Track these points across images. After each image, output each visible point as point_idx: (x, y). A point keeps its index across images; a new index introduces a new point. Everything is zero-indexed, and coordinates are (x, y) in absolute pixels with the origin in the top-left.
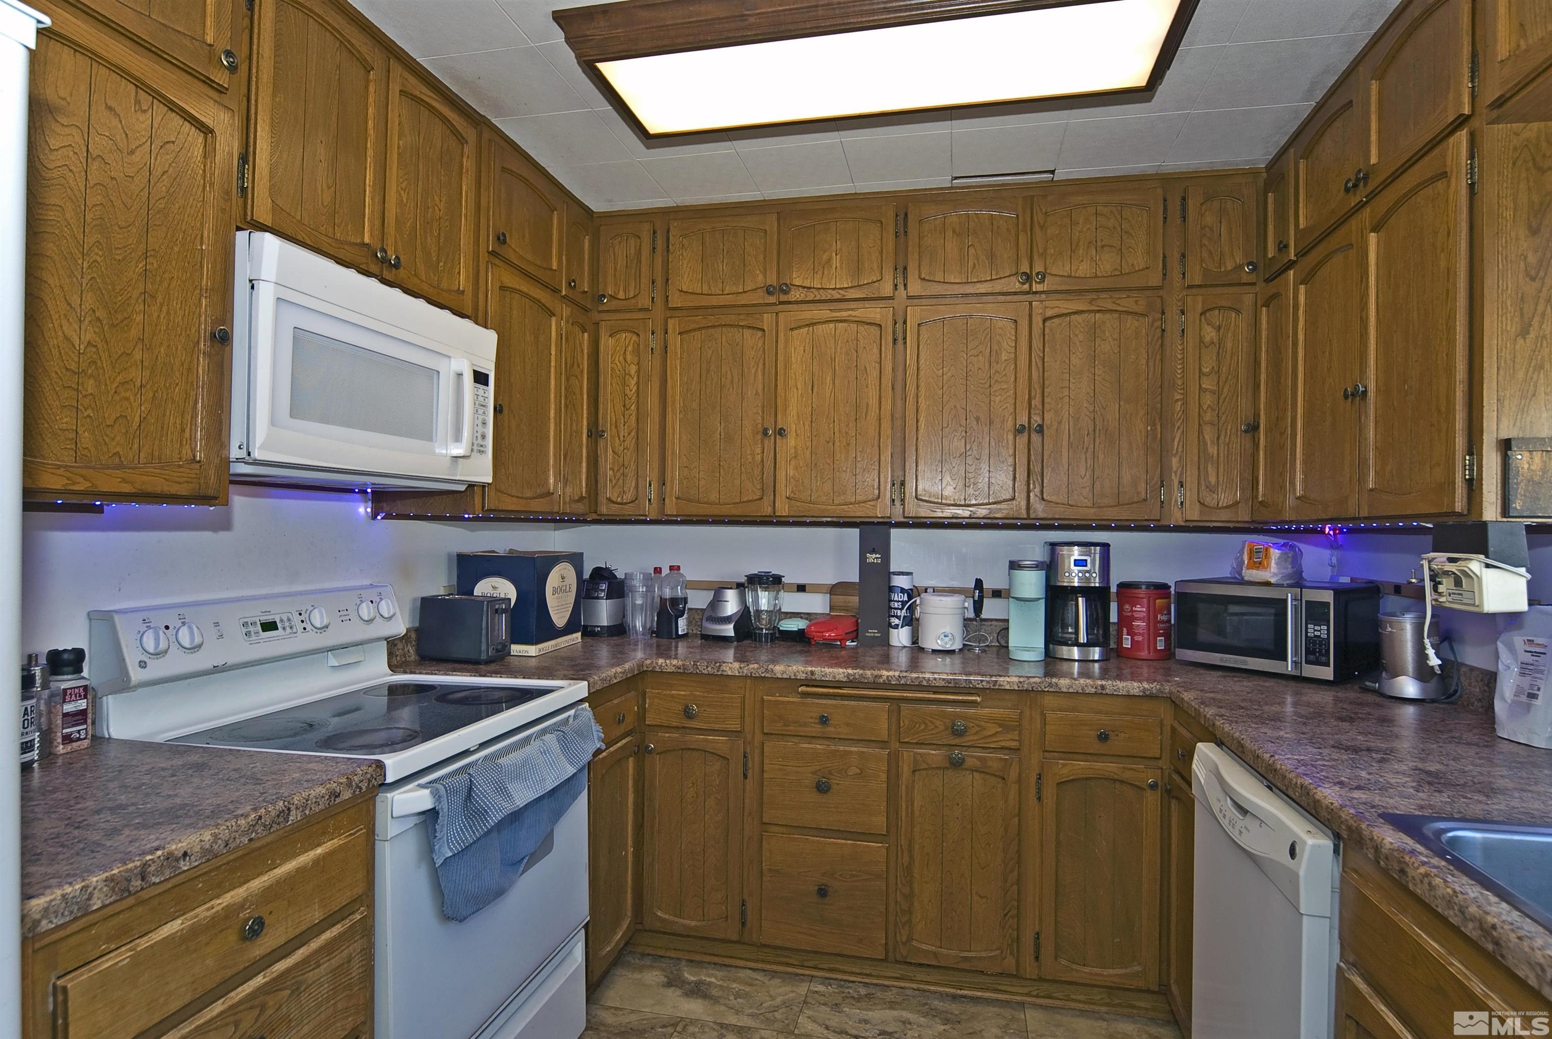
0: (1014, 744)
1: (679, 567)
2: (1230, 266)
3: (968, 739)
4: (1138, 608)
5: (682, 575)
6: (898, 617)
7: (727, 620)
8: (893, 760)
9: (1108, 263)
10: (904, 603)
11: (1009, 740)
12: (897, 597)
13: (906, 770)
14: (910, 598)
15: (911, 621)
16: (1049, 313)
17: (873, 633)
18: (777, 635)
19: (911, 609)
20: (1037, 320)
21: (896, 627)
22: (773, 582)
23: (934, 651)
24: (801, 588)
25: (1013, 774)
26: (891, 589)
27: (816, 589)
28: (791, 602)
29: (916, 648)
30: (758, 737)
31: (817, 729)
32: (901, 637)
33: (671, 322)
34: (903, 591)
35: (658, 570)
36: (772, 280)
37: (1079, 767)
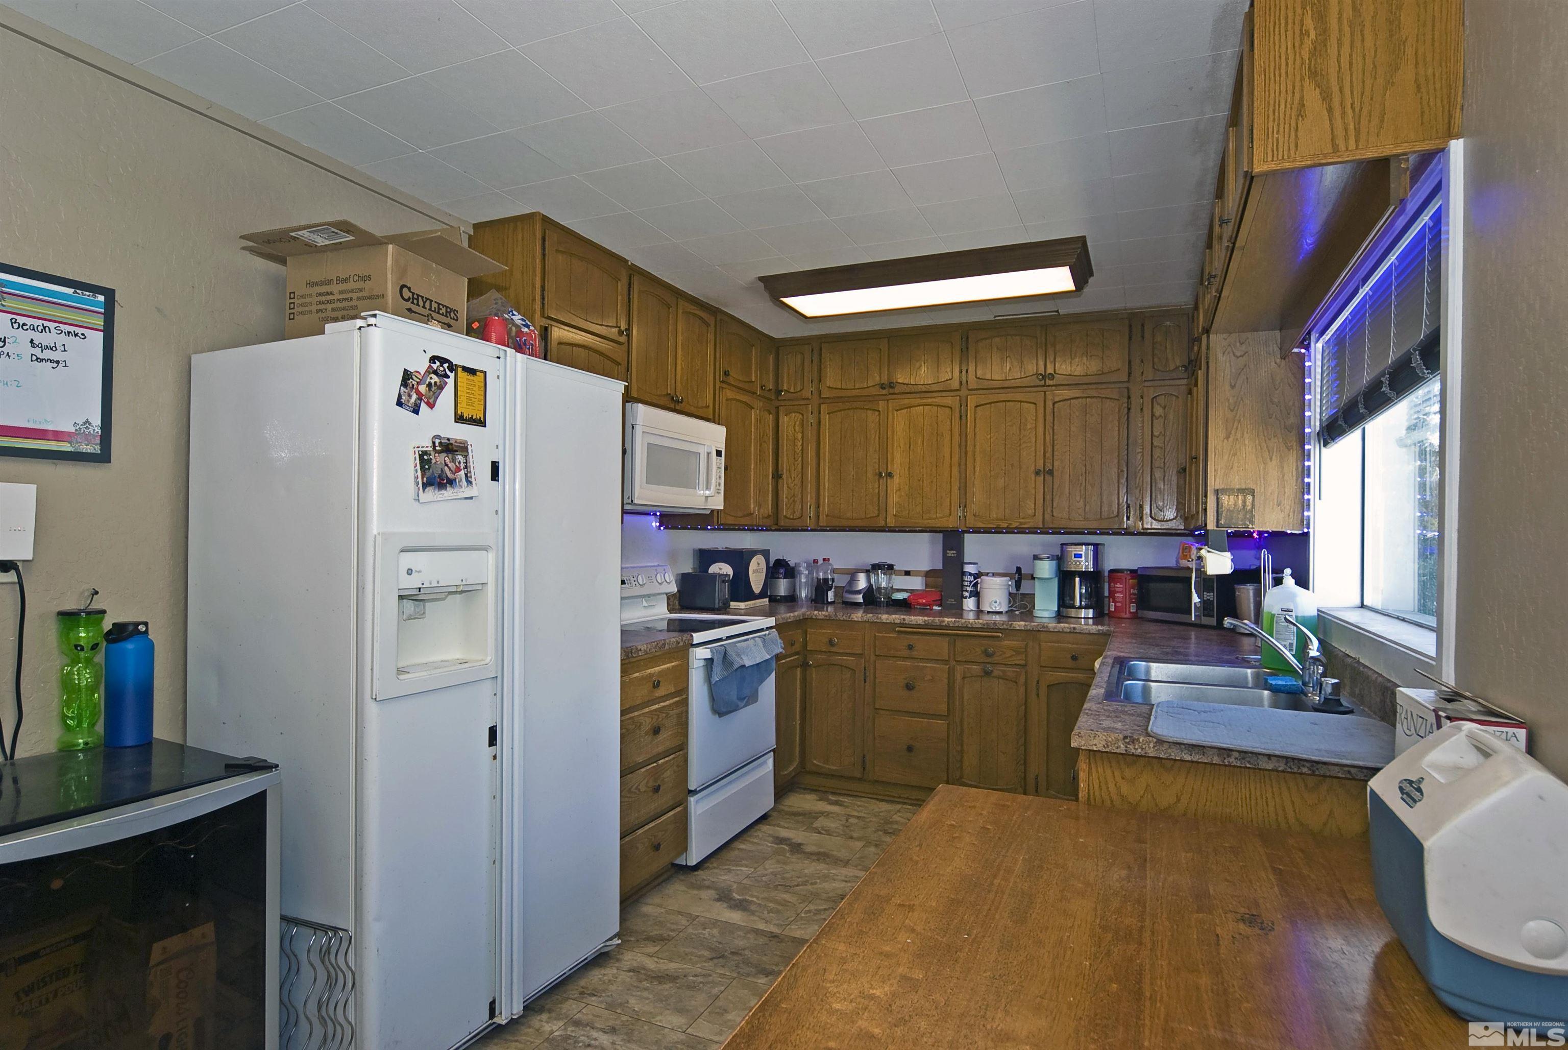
0: (1023, 662)
1: (829, 559)
2: (1172, 367)
3: (995, 659)
4: (1118, 585)
5: (830, 564)
6: (967, 591)
7: (859, 592)
8: (951, 673)
9: (1094, 366)
10: (971, 582)
11: (1019, 660)
12: (967, 578)
13: (958, 677)
14: (975, 578)
15: (976, 594)
16: (1057, 399)
17: (952, 601)
18: (891, 603)
19: (976, 585)
20: (1049, 404)
21: (966, 598)
22: (889, 568)
23: (989, 612)
24: (907, 573)
25: (1022, 680)
26: (964, 573)
27: (917, 573)
28: (899, 582)
29: (979, 612)
30: (873, 658)
31: (905, 653)
32: (969, 604)
33: (822, 406)
34: (970, 574)
35: (815, 561)
36: (885, 380)
37: (1062, 676)
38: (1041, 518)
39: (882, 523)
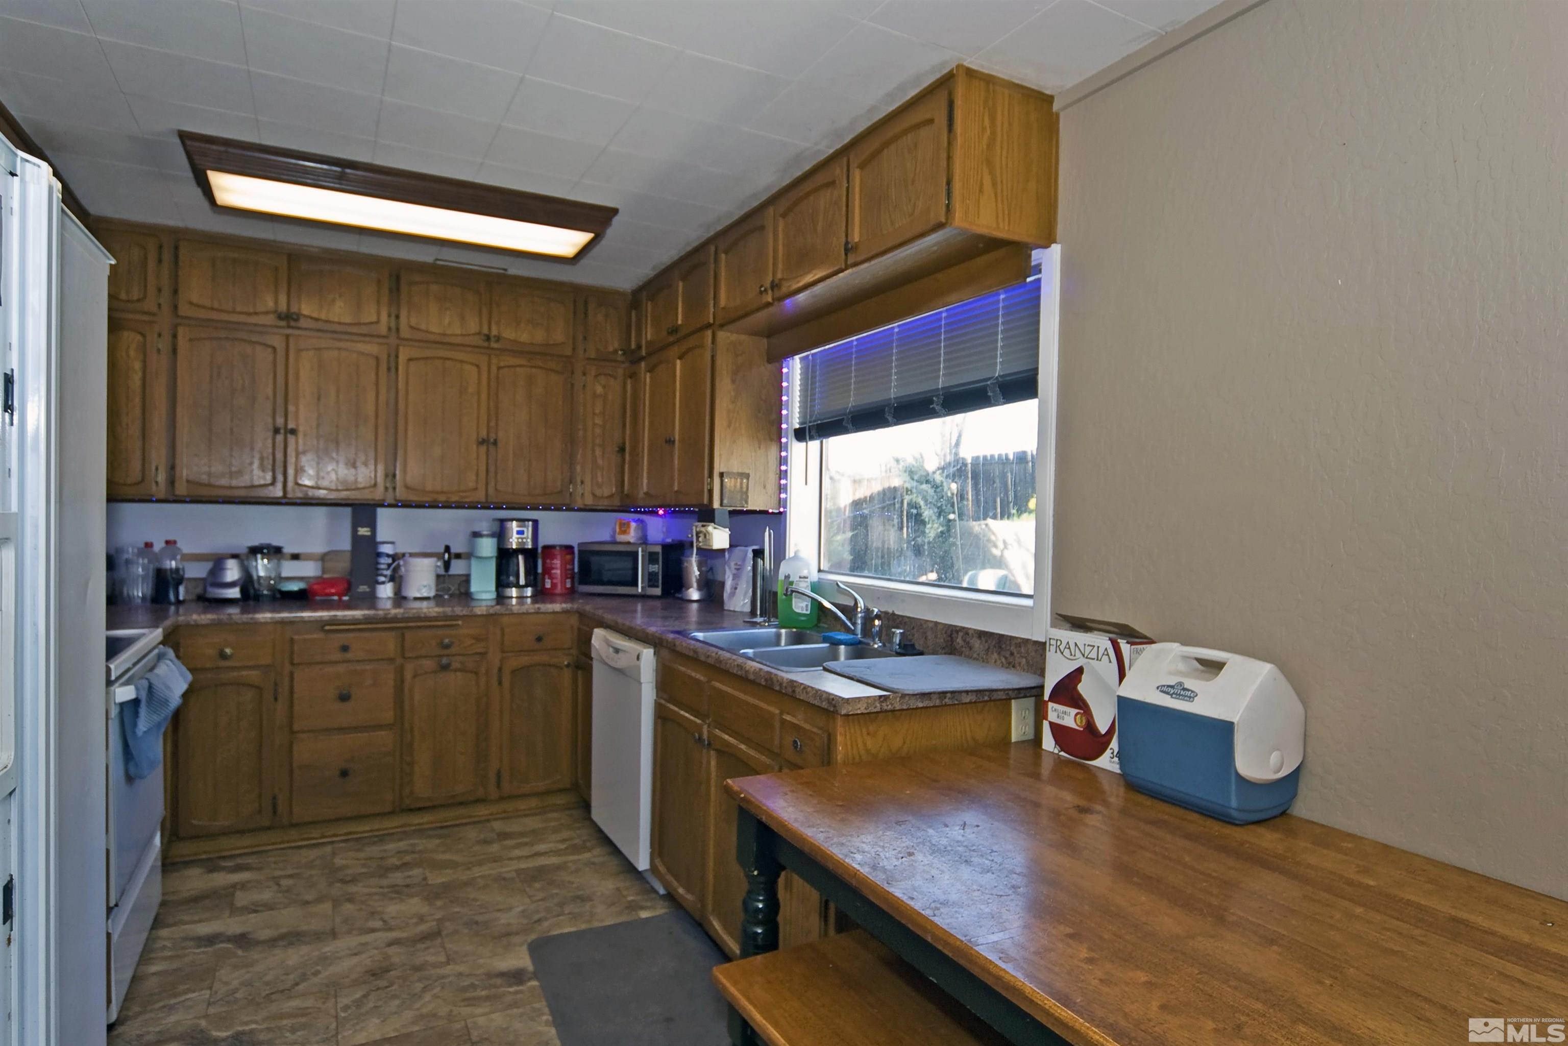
0: (483, 650)
1: (175, 542)
2: (611, 349)
3: (453, 650)
4: (555, 561)
5: (179, 549)
6: (385, 576)
7: (232, 585)
8: (400, 672)
9: (539, 336)
10: (389, 565)
11: (479, 648)
12: (385, 561)
13: (408, 675)
14: (394, 561)
15: (396, 579)
16: (502, 364)
17: (363, 588)
18: (278, 596)
19: (396, 570)
20: (494, 369)
21: (383, 583)
22: (274, 552)
23: (416, 599)
24: (295, 557)
25: (483, 670)
26: (379, 555)
27: (309, 557)
28: (289, 569)
29: (399, 598)
30: (287, 668)
31: (338, 656)
32: (386, 591)
33: (181, 331)
34: (388, 556)
35: (149, 545)
36: (283, 307)
37: (525, 660)
38: (484, 493)
39: (279, 493)
